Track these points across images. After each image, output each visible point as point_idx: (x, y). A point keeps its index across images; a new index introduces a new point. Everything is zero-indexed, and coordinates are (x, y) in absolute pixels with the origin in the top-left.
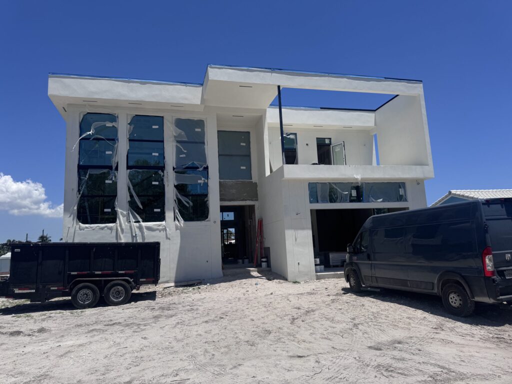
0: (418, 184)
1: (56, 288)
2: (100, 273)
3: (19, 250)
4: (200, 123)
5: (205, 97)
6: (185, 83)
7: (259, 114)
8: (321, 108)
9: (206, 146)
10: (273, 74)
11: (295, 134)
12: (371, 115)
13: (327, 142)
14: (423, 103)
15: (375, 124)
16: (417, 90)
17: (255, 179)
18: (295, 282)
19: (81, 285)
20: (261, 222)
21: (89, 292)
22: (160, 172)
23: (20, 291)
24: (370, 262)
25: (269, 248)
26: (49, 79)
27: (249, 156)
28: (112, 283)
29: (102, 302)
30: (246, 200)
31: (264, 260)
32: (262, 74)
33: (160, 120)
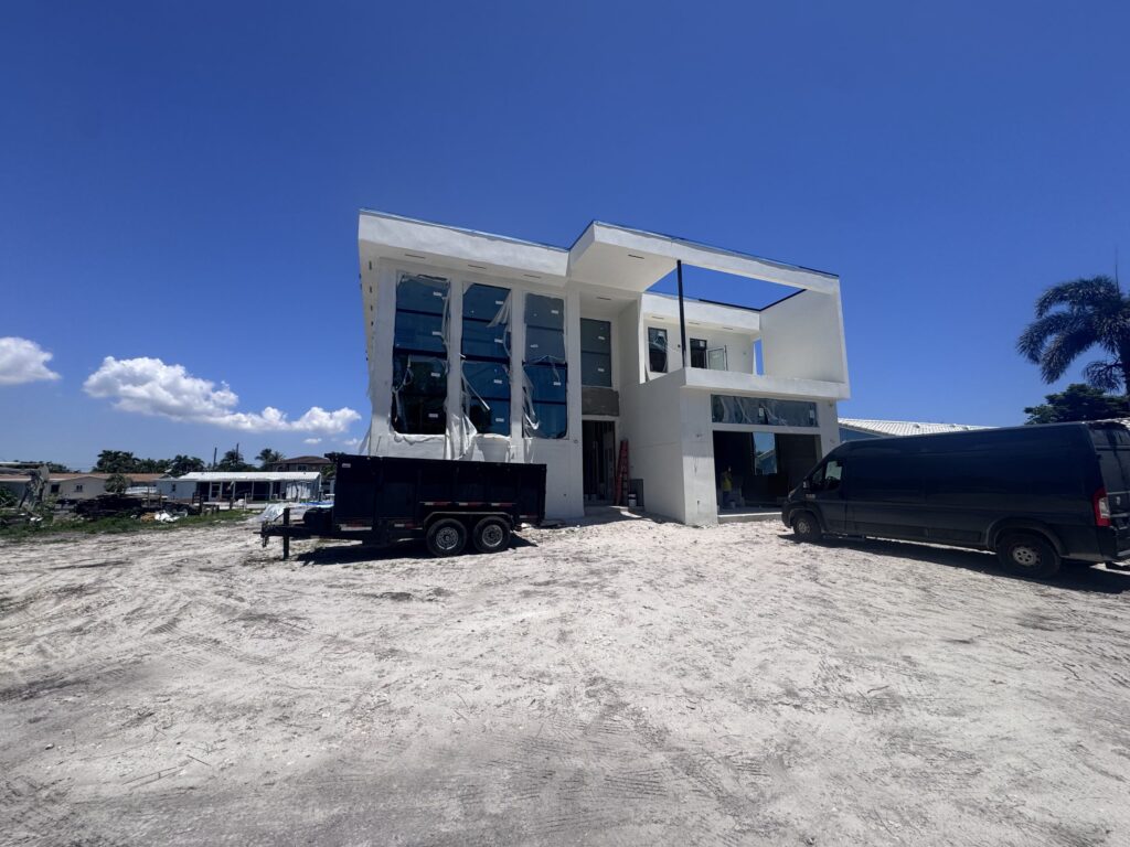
0: (831, 405)
1: (402, 525)
2: (465, 504)
3: (349, 465)
4: (559, 303)
5: (572, 268)
6: (547, 244)
7: (632, 299)
8: (701, 300)
9: (565, 335)
10: (674, 244)
11: (665, 331)
12: (755, 316)
13: (702, 344)
14: (839, 303)
15: (760, 328)
16: (832, 287)
17: (616, 385)
18: (696, 527)
19: (442, 521)
20: (624, 445)
21: (454, 533)
22: (504, 366)
23: (350, 529)
24: (844, 502)
25: (642, 480)
26: (361, 216)
27: (609, 355)
28: (486, 520)
29: (471, 547)
30: (604, 414)
31: (633, 496)
32: (661, 242)
33: (504, 293)
